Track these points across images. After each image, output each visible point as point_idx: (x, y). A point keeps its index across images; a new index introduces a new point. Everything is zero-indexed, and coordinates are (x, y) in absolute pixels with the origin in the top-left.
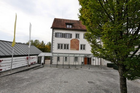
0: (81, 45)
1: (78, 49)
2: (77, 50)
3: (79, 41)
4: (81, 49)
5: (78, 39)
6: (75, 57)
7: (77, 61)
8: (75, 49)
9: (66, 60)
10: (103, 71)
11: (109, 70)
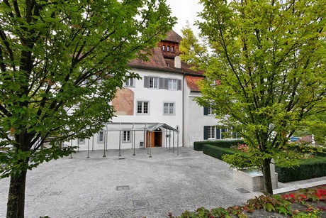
0: (139, 103)
1: (131, 113)
2: (128, 114)
3: (132, 93)
4: (139, 111)
5: (131, 89)
6: (125, 132)
7: (128, 140)
8: (122, 112)
9: (101, 140)
10: (177, 160)
11: (192, 157)
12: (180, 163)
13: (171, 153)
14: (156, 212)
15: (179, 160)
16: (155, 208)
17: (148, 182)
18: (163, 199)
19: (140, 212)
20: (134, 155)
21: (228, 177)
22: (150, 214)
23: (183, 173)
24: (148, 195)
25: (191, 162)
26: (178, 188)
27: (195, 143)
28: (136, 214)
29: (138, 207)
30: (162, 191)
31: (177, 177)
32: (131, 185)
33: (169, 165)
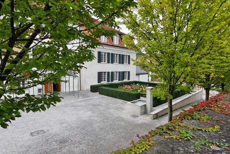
10: (79, 101)
11: (91, 98)
12: (82, 104)
13: (72, 97)
14: (81, 144)
15: (81, 101)
16: (79, 142)
17: (62, 123)
18: (82, 133)
19: (67, 148)
21: (122, 109)
22: (77, 147)
23: (88, 111)
24: (67, 133)
25: (92, 102)
26: (90, 123)
27: (91, 87)
28: (64, 151)
29: (63, 145)
30: (78, 128)
31: (85, 115)
32: (45, 129)
33: (74, 106)
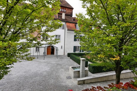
1: (39, 39)
13: (55, 58)
20: (38, 58)
27: (68, 54)
33: (48, 63)
